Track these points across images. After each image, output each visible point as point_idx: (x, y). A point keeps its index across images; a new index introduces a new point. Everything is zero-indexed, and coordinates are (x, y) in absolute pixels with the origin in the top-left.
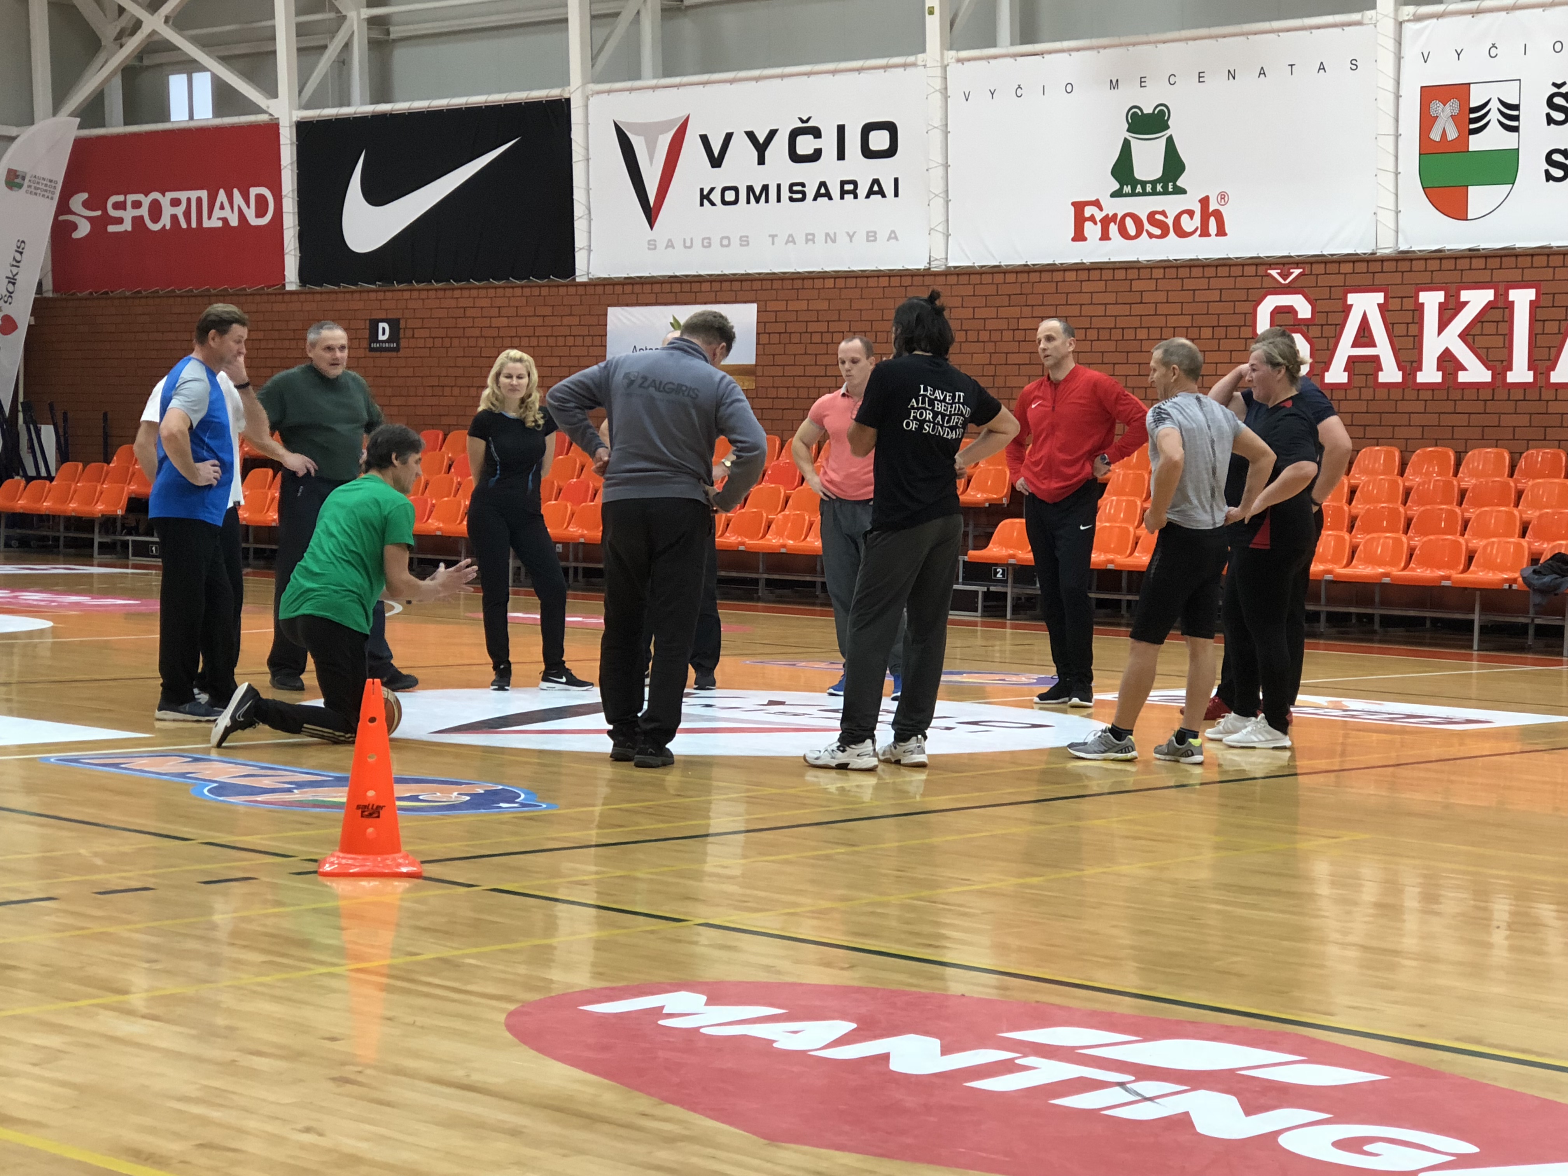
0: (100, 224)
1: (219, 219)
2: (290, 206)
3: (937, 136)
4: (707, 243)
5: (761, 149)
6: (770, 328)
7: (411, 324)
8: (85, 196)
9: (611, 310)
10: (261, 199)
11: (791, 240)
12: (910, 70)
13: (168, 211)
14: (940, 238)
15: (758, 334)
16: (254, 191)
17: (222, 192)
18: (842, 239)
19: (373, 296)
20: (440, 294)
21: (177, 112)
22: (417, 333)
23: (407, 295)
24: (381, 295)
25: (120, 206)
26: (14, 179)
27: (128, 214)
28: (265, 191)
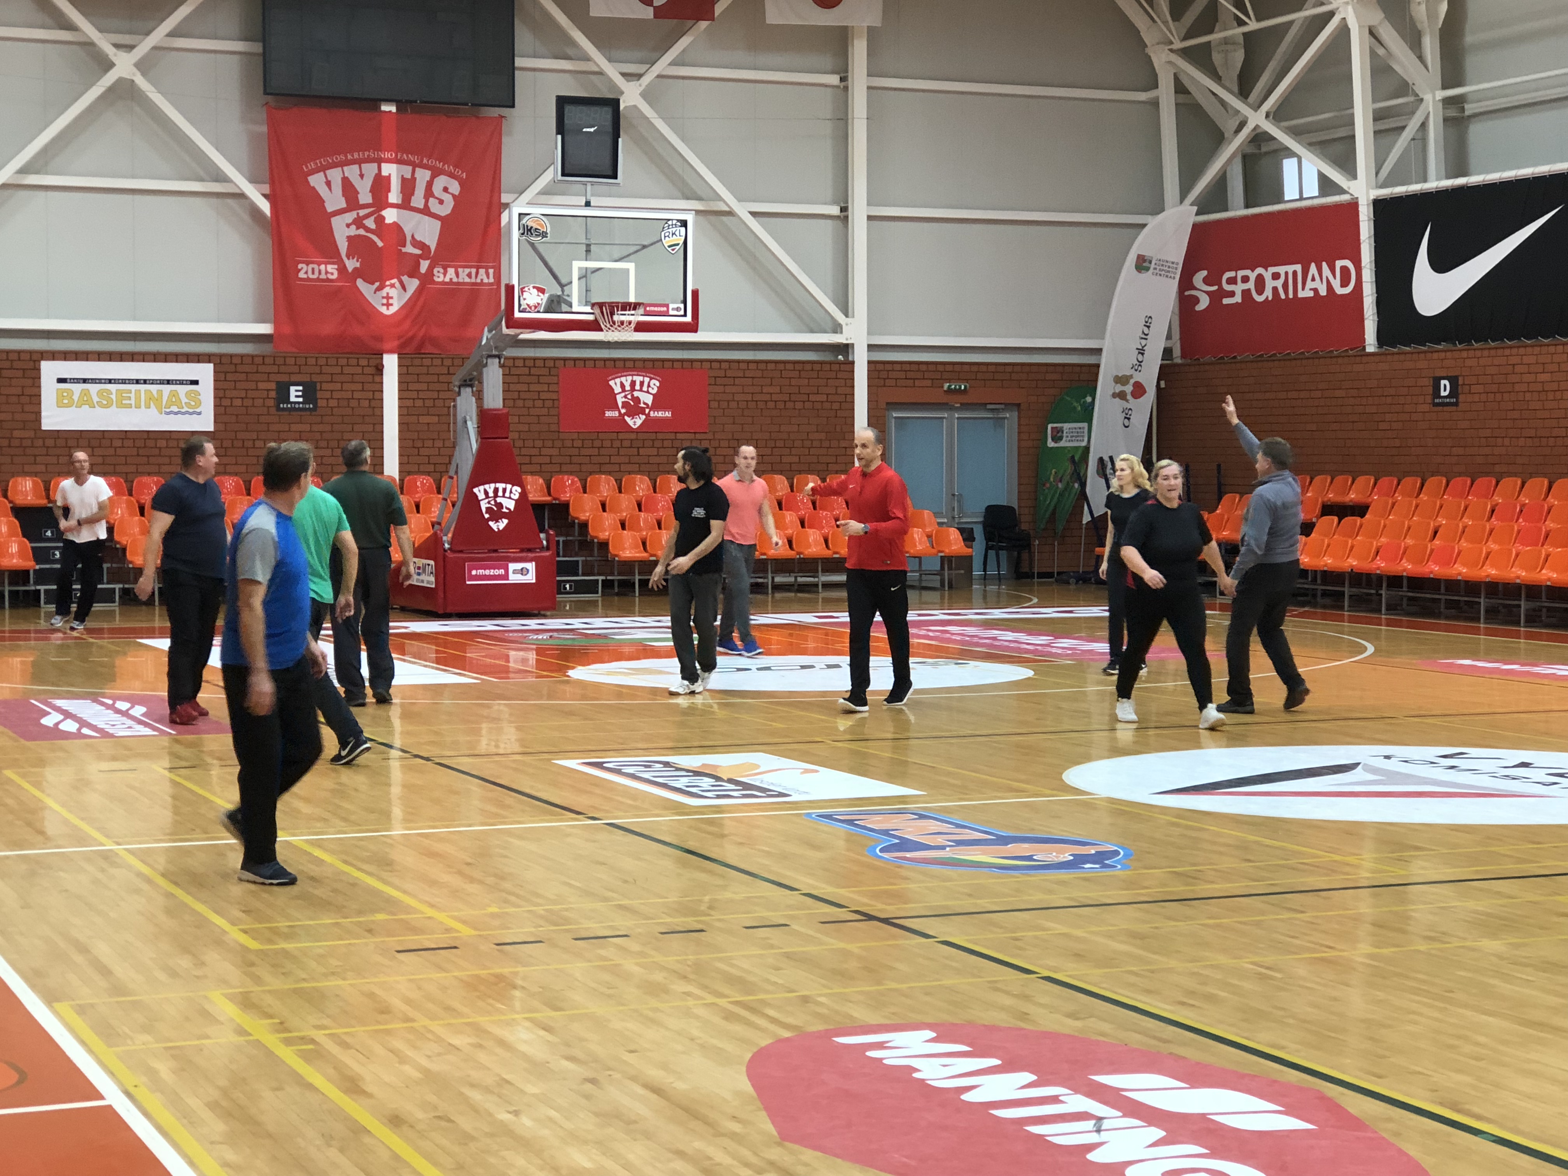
0: (1216, 297)
1: (1311, 289)
2: (1368, 276)
7: (1470, 379)
8: (1204, 273)
10: (1344, 269)
13: (1270, 284)
16: (1339, 264)
17: (1313, 266)
19: (1435, 355)
20: (1493, 352)
21: (1290, 192)
22: (1475, 389)
23: (1464, 354)
24: (1443, 355)
25: (1232, 281)
26: (1142, 264)
27: (1239, 288)
28: (1347, 263)
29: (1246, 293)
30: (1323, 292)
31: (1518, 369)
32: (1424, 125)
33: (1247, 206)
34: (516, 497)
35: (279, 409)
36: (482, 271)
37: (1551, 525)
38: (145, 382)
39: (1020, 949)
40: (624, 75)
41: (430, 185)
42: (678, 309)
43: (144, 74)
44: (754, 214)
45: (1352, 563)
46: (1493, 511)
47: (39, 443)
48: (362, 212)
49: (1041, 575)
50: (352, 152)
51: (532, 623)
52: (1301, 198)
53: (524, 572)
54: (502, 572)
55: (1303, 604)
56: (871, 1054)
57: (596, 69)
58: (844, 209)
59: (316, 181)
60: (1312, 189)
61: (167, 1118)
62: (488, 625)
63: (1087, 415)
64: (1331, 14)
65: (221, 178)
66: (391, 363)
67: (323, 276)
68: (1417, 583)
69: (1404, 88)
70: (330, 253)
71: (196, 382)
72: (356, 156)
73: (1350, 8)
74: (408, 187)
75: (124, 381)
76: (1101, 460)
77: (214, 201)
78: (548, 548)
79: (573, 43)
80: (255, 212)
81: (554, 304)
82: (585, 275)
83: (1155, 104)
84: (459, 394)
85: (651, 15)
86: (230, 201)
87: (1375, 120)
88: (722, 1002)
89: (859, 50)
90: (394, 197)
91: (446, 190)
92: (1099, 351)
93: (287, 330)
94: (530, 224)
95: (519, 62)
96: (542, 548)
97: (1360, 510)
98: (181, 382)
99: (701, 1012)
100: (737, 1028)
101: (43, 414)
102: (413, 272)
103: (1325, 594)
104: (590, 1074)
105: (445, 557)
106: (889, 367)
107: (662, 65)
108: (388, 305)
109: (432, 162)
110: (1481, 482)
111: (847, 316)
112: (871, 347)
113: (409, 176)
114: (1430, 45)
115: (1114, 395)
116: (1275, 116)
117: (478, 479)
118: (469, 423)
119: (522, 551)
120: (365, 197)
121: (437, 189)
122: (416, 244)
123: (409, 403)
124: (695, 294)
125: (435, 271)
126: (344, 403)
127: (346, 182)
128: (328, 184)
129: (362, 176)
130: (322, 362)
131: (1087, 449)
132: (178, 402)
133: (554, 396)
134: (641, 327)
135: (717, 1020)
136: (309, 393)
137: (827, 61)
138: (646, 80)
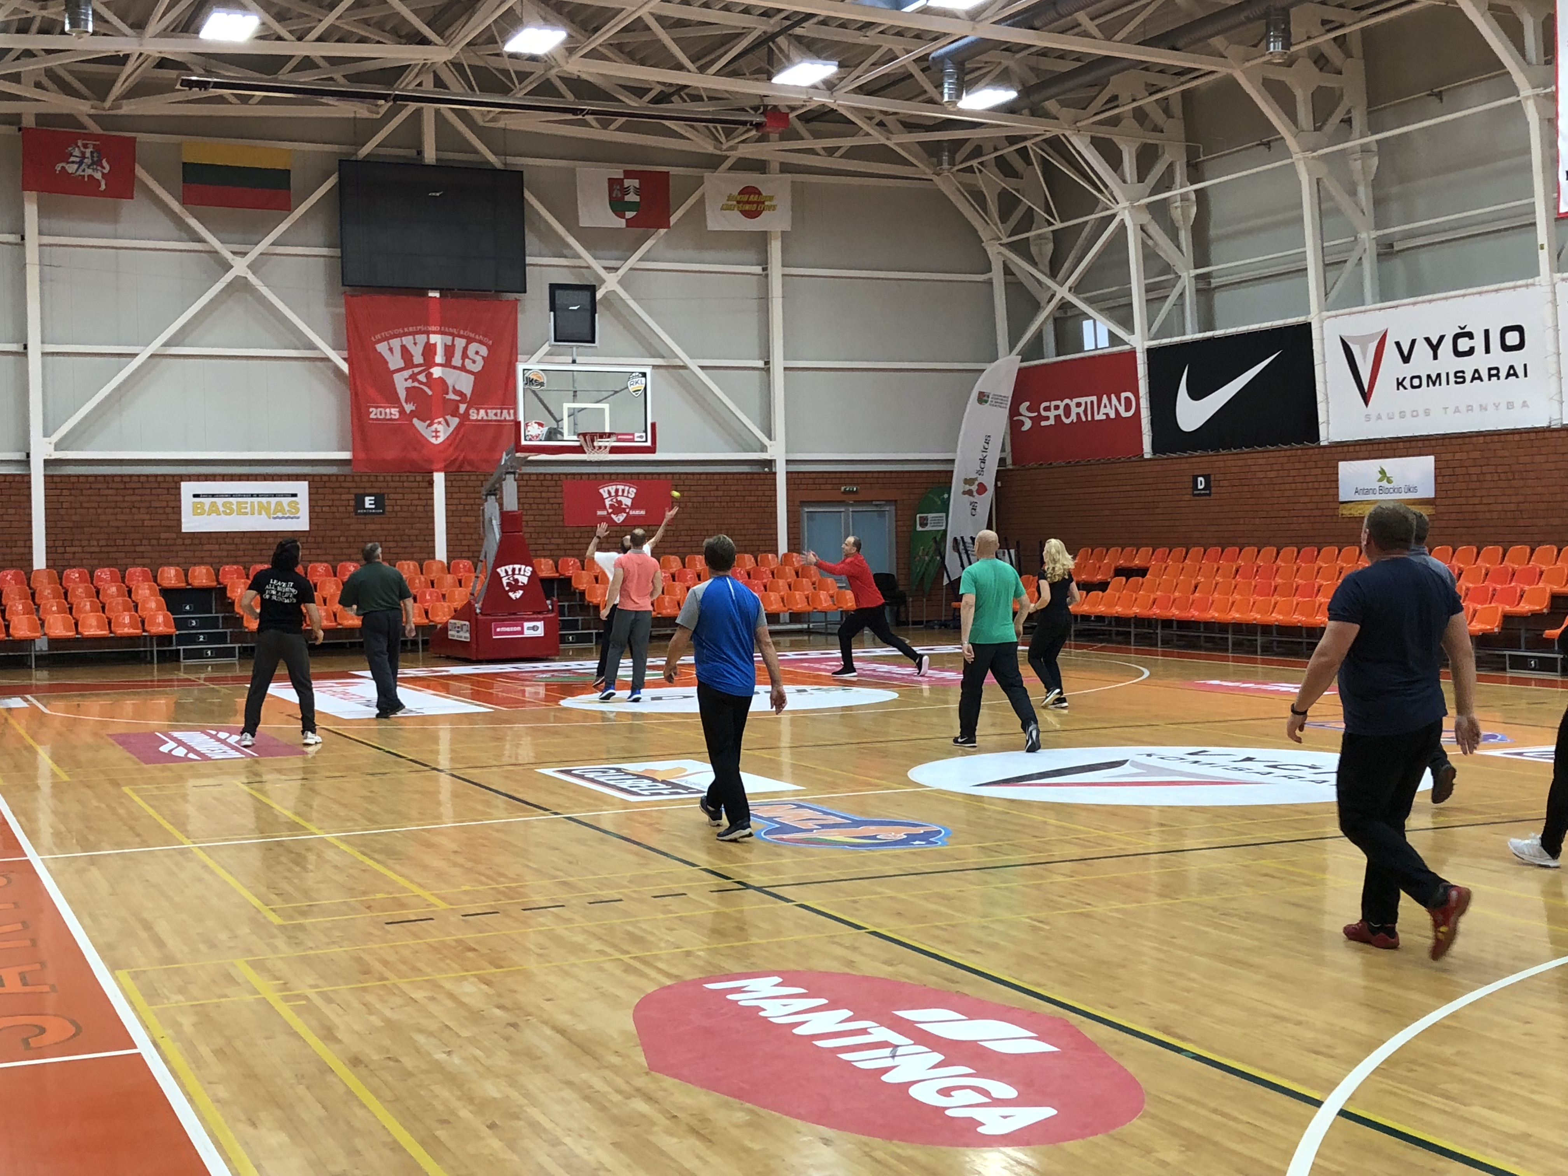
0: (1036, 420)
1: (1103, 414)
2: (1144, 403)
3: (1550, 333)
4: (1402, 414)
5: (1435, 348)
6: (1444, 472)
7: (1218, 477)
8: (1028, 404)
9: (1341, 464)
10: (1127, 399)
11: (1457, 410)
12: (1531, 288)
13: (1074, 410)
14: (1556, 405)
15: (1436, 477)
16: (1123, 395)
17: (1105, 397)
18: (1491, 408)
19: (1194, 460)
20: (1236, 457)
21: (1089, 344)
22: (1221, 483)
23: (1215, 458)
24: (1198, 459)
25: (1047, 409)
26: (982, 398)
27: (1052, 414)
28: (1129, 394)
29: (1057, 417)
30: (1112, 415)
31: (1253, 468)
32: (1182, 295)
33: (1058, 355)
34: (529, 574)
35: (357, 514)
36: (505, 412)
37: (1279, 580)
38: (258, 496)
39: (857, 910)
40: (605, 268)
41: (465, 349)
42: (641, 437)
43: (254, 273)
44: (702, 368)
45: (1136, 610)
46: (1237, 571)
47: (180, 541)
48: (416, 370)
49: (914, 623)
50: (408, 327)
51: (541, 666)
52: (1096, 349)
53: (535, 628)
54: (519, 629)
55: (1101, 641)
56: (730, 997)
57: (585, 265)
58: (767, 363)
59: (382, 348)
60: (1104, 342)
61: (180, 1062)
62: (507, 668)
63: (945, 507)
64: (1114, 216)
65: (313, 347)
66: (439, 479)
67: (388, 417)
68: (1184, 624)
69: (1167, 268)
70: (392, 399)
71: (294, 495)
72: (411, 329)
73: (1126, 212)
74: (449, 351)
75: (242, 496)
76: (955, 539)
77: (307, 363)
78: (553, 610)
79: (568, 246)
80: (337, 370)
81: (553, 434)
82: (572, 413)
83: (990, 282)
84: (486, 500)
85: (624, 226)
86: (319, 364)
87: (1147, 291)
88: (625, 957)
89: (775, 248)
90: (439, 358)
91: (477, 353)
92: (953, 461)
93: (362, 456)
94: (531, 377)
95: (529, 260)
96: (548, 611)
97: (1142, 572)
98: (285, 495)
99: (608, 966)
100: (632, 979)
101: (183, 520)
102: (455, 413)
103: (1118, 633)
104: (513, 1020)
105: (477, 619)
106: (801, 476)
107: (633, 261)
108: (437, 437)
109: (466, 333)
110: (1229, 550)
111: (770, 437)
112: (788, 462)
113: (450, 343)
114: (1185, 237)
115: (964, 493)
116: (1076, 289)
117: (500, 562)
118: (494, 522)
119: (534, 613)
120: (418, 359)
121: (471, 352)
122: (456, 392)
123: (454, 508)
124: (653, 425)
125: (471, 411)
126: (405, 509)
127: (404, 348)
128: (391, 349)
129: (415, 344)
130: (389, 478)
131: (945, 531)
132: (282, 510)
133: (560, 501)
134: (614, 450)
135: (618, 972)
136: (379, 502)
137: (752, 255)
138: (621, 272)
